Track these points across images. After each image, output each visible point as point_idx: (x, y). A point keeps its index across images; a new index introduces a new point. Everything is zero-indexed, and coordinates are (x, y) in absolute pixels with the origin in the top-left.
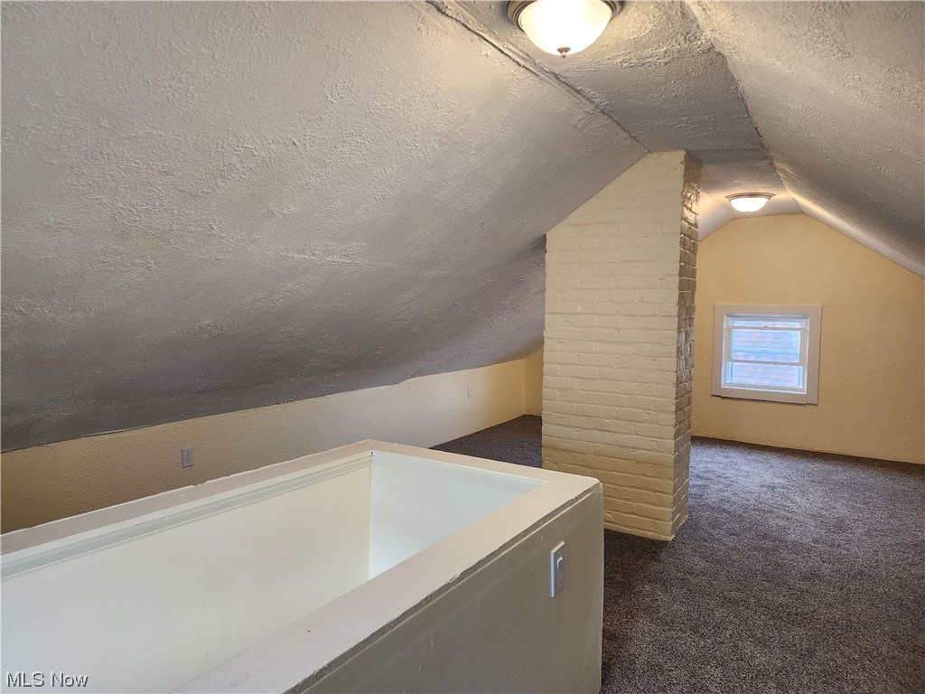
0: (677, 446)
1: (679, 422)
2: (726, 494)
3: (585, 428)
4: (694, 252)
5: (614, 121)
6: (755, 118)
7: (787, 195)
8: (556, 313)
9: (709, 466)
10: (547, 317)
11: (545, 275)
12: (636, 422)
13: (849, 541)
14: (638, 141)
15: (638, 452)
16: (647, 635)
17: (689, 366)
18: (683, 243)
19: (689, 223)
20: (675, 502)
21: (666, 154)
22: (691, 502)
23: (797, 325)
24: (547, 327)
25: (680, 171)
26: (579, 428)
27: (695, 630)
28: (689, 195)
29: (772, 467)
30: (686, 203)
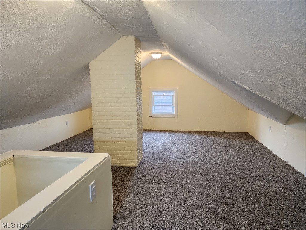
0: (138, 136)
1: (138, 127)
2: (154, 147)
3: (108, 133)
4: (140, 71)
5: (109, 22)
6: (155, 26)
7: (167, 53)
8: (95, 93)
9: (149, 139)
10: (92, 94)
11: (90, 79)
12: (125, 129)
13: (186, 157)
14: (118, 31)
15: (126, 139)
16: (129, 201)
17: (141, 109)
18: (136, 68)
19: (138, 62)
20: (138, 153)
21: (129, 37)
22: (144, 152)
23: (171, 94)
24: (92, 98)
25: (133, 43)
26: (106, 133)
27: (144, 195)
28: (137, 52)
29: (166, 137)
30: (136, 54)
